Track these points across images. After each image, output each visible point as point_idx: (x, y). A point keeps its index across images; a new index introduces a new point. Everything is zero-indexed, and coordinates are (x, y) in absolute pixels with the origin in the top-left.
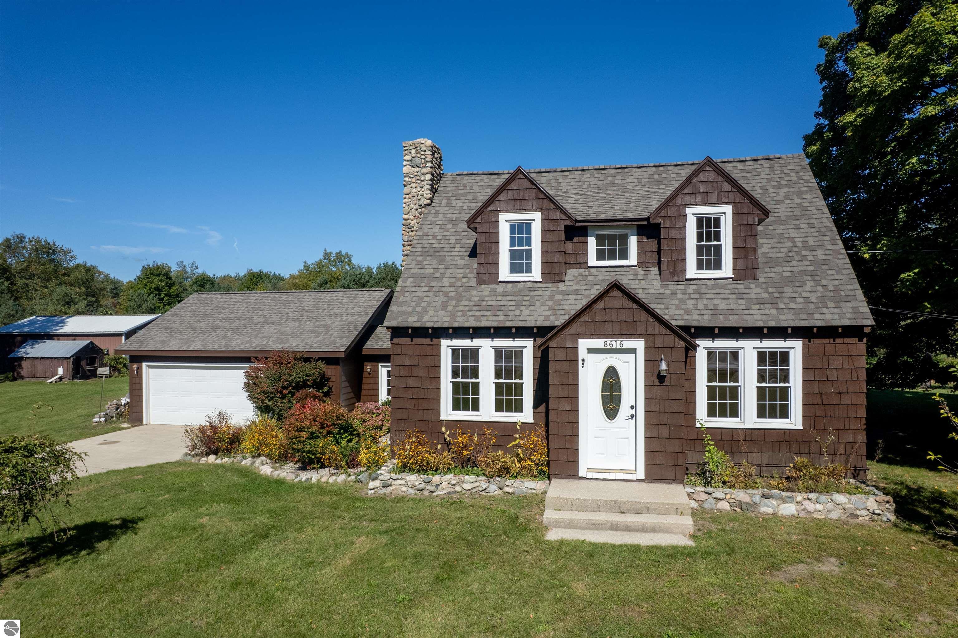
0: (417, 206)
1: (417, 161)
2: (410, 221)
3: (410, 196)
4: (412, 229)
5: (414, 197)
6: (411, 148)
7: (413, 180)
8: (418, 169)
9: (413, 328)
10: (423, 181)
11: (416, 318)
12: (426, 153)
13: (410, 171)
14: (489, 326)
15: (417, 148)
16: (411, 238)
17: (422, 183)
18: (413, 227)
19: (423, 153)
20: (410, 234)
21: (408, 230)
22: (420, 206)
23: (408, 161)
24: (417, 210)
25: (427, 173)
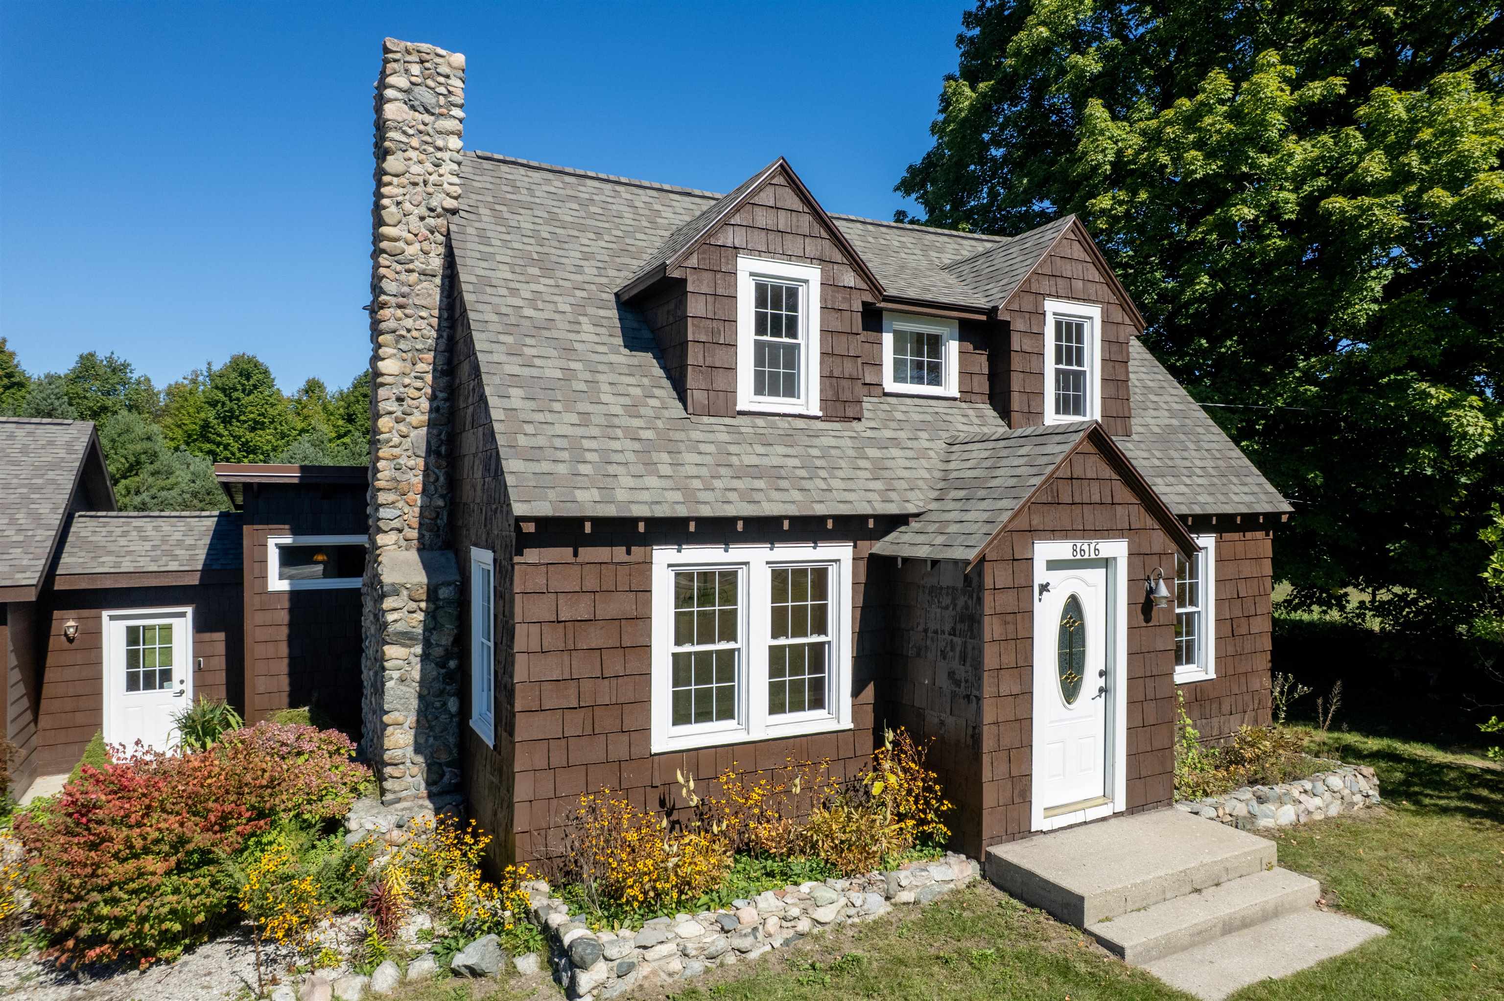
0: (423, 211)
1: (425, 96)
2: (401, 244)
3: (403, 180)
4: (411, 266)
5: (415, 184)
6: (409, 58)
7: (415, 142)
8: (427, 118)
9: (596, 521)
10: (439, 149)
11: (596, 495)
12: (449, 82)
13: (405, 116)
14: (776, 513)
15: (427, 65)
16: (405, 289)
17: (439, 155)
18: (412, 261)
19: (442, 79)
20: (404, 277)
21: (399, 267)
22: (432, 210)
23: (400, 90)
24: (422, 219)
25: (452, 133)
